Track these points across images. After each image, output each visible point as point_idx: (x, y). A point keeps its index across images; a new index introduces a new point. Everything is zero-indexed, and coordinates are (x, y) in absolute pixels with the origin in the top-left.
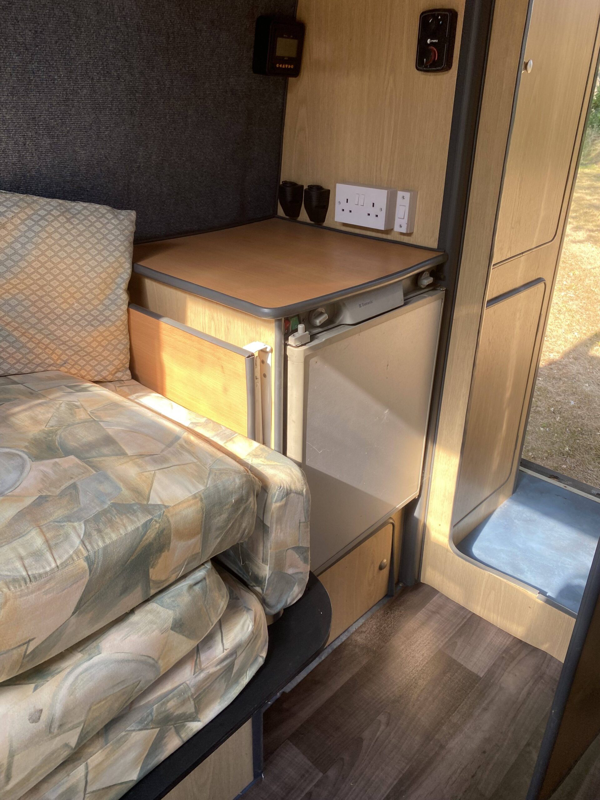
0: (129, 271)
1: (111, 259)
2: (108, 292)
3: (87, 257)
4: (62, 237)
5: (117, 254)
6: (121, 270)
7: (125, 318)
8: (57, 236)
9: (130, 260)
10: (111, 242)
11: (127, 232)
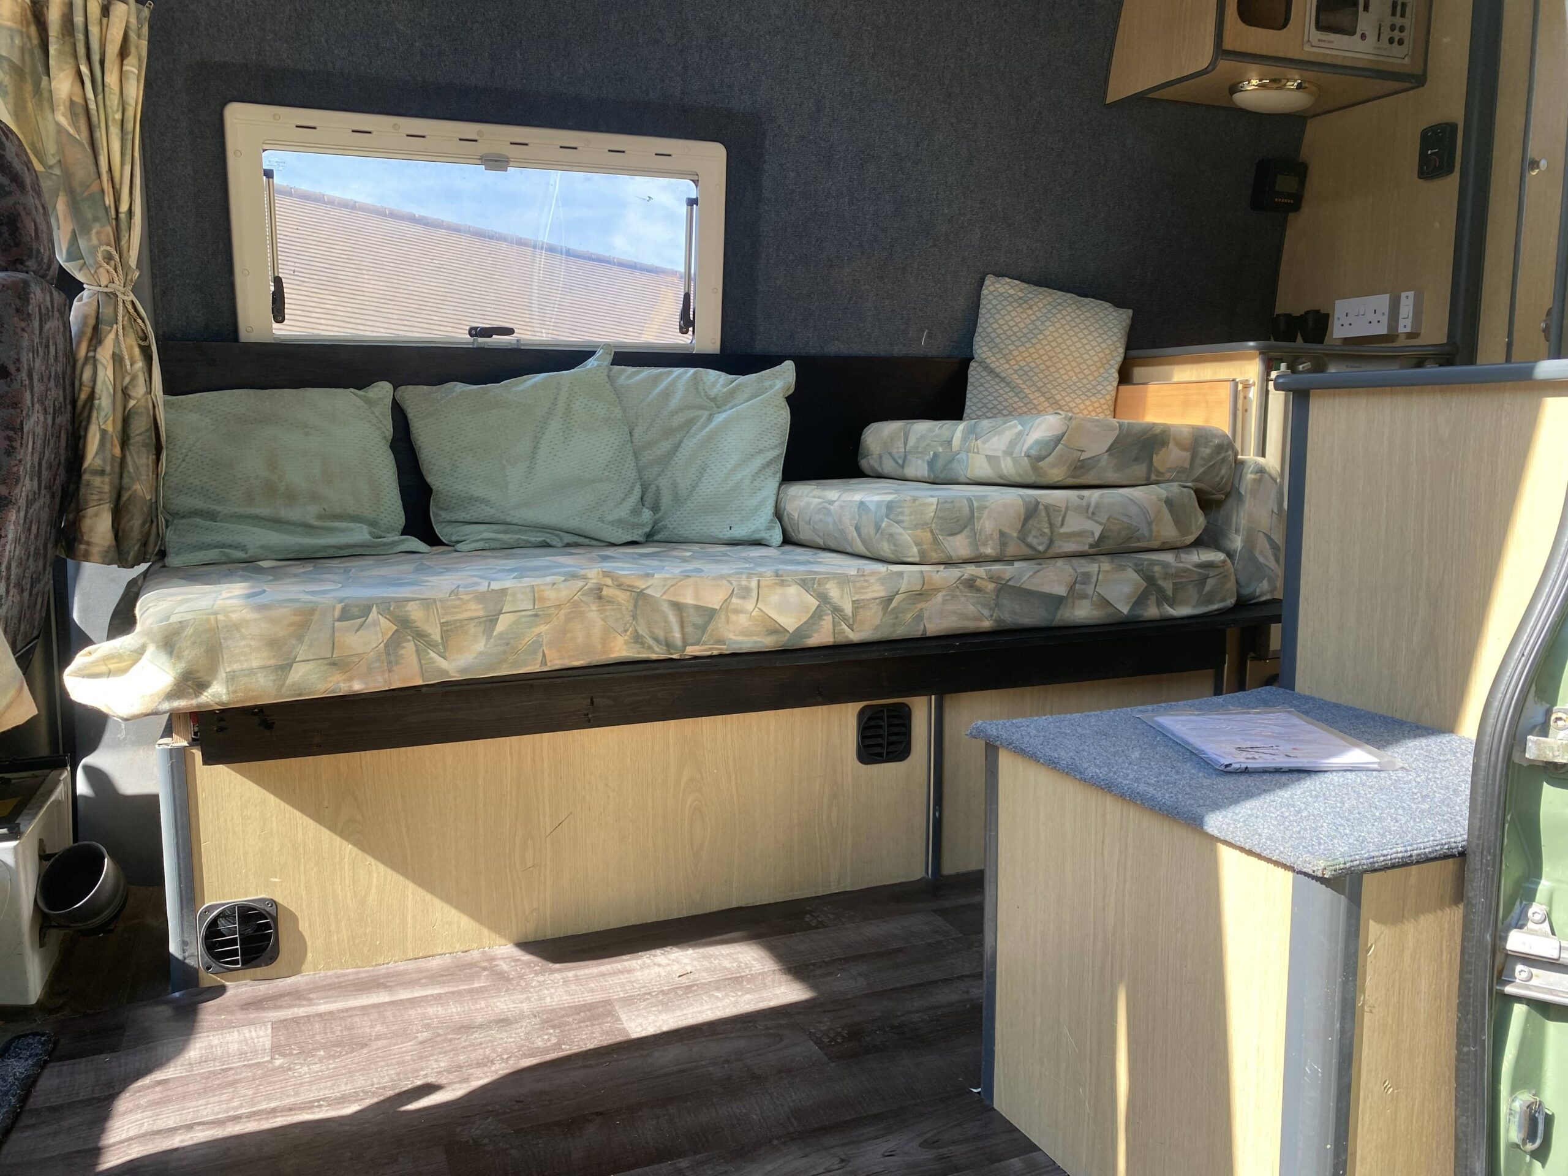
0: (1122, 355)
1: (1109, 342)
2: (1102, 370)
3: (1090, 338)
4: (1073, 320)
5: (1115, 339)
6: (1115, 354)
7: (1114, 393)
8: (1068, 318)
9: (1124, 346)
10: (1110, 329)
11: (1124, 324)
